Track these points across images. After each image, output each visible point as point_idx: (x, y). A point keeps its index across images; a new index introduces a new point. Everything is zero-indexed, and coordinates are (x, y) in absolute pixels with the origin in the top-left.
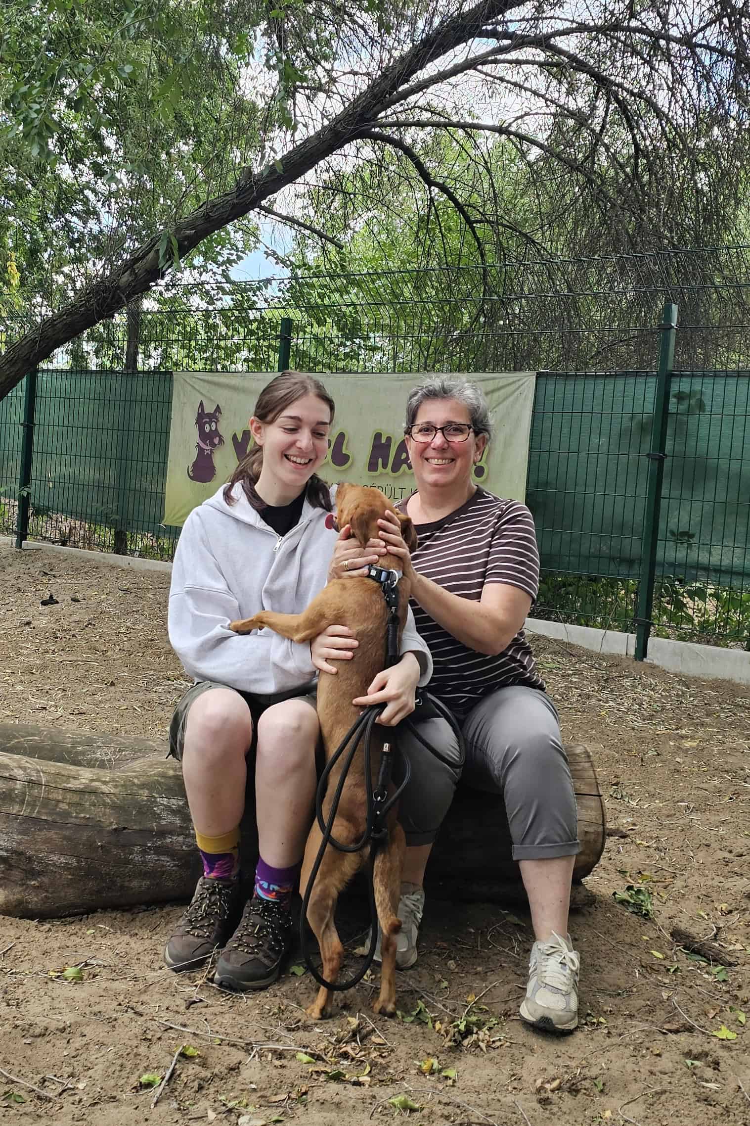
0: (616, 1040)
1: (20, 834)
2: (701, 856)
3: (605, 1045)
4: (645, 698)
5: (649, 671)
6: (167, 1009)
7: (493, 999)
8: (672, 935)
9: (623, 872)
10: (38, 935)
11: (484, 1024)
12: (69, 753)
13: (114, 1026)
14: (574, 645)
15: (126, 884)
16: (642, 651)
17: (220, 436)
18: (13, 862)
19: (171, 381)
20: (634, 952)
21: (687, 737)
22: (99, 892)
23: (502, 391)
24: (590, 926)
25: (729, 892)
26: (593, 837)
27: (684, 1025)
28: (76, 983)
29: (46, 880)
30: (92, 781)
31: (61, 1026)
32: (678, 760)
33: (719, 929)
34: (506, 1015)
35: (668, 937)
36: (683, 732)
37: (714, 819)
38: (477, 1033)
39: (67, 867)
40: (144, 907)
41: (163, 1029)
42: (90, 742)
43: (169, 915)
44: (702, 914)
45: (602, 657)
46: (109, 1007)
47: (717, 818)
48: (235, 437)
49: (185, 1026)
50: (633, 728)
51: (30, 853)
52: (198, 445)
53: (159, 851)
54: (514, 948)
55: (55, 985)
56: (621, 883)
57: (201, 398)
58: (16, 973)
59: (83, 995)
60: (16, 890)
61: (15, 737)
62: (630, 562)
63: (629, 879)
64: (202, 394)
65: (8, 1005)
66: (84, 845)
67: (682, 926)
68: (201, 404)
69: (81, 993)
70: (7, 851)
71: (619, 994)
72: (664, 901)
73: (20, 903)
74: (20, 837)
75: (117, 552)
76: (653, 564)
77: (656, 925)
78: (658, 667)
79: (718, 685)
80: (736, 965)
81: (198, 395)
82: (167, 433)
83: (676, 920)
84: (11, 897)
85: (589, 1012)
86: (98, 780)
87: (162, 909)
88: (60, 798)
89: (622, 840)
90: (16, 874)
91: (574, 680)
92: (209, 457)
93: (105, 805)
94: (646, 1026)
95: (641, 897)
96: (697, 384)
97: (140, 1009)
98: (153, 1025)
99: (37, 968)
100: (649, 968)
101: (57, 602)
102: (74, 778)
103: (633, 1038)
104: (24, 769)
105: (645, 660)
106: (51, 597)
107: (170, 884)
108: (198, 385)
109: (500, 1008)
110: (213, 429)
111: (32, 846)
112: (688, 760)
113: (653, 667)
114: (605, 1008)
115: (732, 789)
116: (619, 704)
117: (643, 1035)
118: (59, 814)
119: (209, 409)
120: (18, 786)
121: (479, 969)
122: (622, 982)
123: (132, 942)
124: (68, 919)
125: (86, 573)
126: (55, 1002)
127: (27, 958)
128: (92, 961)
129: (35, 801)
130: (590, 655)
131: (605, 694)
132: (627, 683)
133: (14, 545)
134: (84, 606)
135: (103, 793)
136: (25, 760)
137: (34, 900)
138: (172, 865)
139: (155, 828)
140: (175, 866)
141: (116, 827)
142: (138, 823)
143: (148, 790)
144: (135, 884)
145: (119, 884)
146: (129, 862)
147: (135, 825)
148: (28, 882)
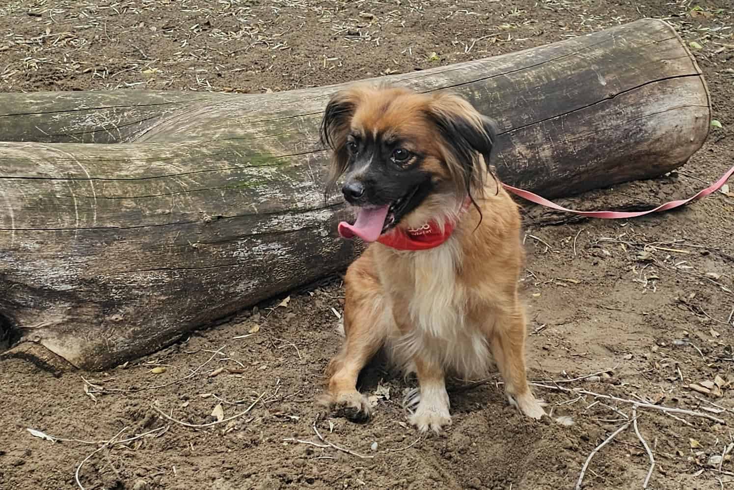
1: (83, 255)
18: (82, 295)
29: (130, 309)
39: (157, 286)
51: (105, 278)
53: (266, 237)
60: (92, 333)
66: (173, 251)
70: (71, 282)
73: (102, 349)
74: (85, 259)
84: (89, 344)
88: (120, 192)
90: (88, 312)
93: (182, 190)
102: (124, 161)
104: (52, 161)
111: (105, 268)
118: (124, 216)
120: (58, 188)
129: (88, 204)
135: (173, 176)
136: (45, 149)
137: (120, 340)
138: (284, 252)
139: (256, 209)
140: (288, 253)
141: (208, 218)
142: (232, 208)
143: (228, 160)
144: (241, 287)
145: (223, 293)
146: (233, 261)
147: (230, 210)
148: (107, 318)
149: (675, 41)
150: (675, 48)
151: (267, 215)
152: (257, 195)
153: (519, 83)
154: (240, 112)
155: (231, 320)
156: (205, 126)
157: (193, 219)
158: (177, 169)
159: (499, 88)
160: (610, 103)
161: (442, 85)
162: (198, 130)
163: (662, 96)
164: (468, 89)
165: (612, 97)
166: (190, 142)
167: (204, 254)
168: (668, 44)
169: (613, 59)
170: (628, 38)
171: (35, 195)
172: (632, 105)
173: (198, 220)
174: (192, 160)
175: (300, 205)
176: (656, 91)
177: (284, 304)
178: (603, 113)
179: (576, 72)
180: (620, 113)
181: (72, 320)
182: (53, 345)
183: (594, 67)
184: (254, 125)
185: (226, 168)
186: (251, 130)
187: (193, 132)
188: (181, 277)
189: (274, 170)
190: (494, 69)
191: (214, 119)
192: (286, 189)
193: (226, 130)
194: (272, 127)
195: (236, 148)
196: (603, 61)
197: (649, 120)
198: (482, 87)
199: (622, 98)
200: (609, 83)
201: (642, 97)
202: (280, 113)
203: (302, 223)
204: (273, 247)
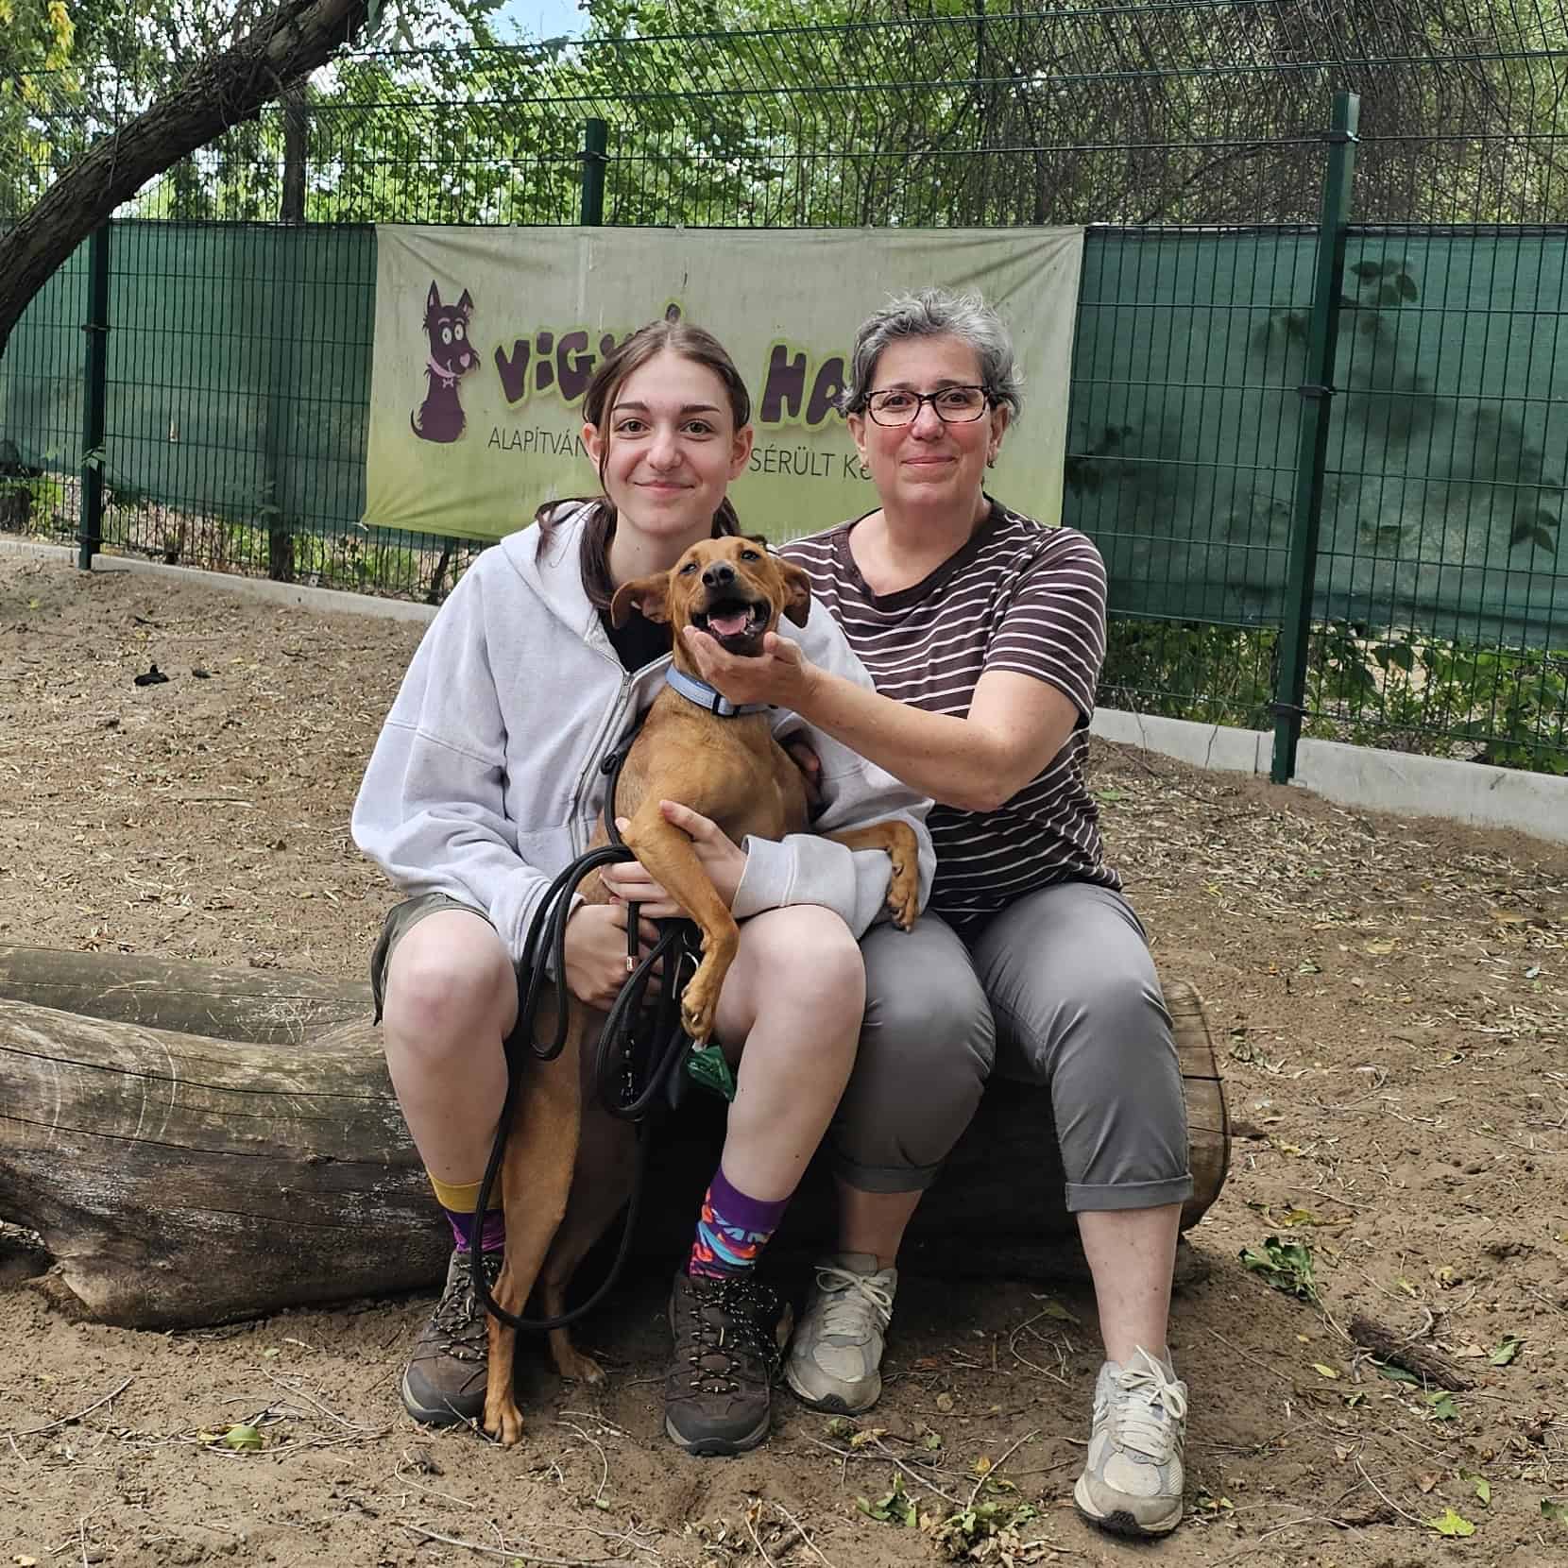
0: (1253, 1542)
1: (134, 1173)
2: (1403, 1172)
3: (1233, 1551)
4: (1292, 857)
5: (1297, 803)
6: (422, 1501)
7: (1023, 1467)
8: (1350, 1332)
9: (1256, 1207)
10: (174, 1361)
11: (1008, 1516)
12: (216, 1010)
13: (325, 1539)
14: (1155, 755)
15: (335, 1262)
16: (1284, 766)
17: (472, 352)
18: (122, 1226)
19: (373, 239)
20: (1281, 1368)
21: (1373, 935)
22: (286, 1276)
23: (1019, 265)
24: (1199, 1320)
25: (1455, 1244)
26: (1205, 1155)
27: (1377, 1509)
28: (250, 1454)
29: (185, 1258)
30: (266, 1070)
31: (230, 1542)
32: (1356, 981)
33: (1437, 1316)
34: (1049, 1496)
35: (1344, 1333)
36: (1365, 923)
37: (1427, 1099)
38: (995, 1535)
39: (224, 1234)
40: (368, 1302)
41: (416, 1542)
42: (256, 989)
43: (416, 1316)
44: (1406, 1286)
45: (1208, 777)
46: (314, 1501)
47: (1431, 1098)
48: (500, 354)
49: (457, 1534)
50: (1270, 919)
51: (154, 1209)
52: (431, 371)
53: (394, 1199)
54: (1059, 1365)
55: (211, 1459)
56: (1253, 1228)
57: (430, 277)
58: (137, 1438)
59: (266, 1478)
60: (129, 1278)
61: (114, 982)
62: (1262, 592)
63: (1268, 1219)
64: (433, 268)
65: (128, 1502)
66: (254, 1192)
67: (1370, 1313)
68: (434, 288)
69: (262, 1474)
70: (110, 1206)
71: (1256, 1451)
72: (1334, 1262)
73: (138, 1301)
74: (134, 1179)
75: (276, 576)
76: (1308, 596)
77: (1321, 1311)
78: (1315, 795)
79: (1428, 828)
80: (1470, 1389)
81: (427, 270)
82: (368, 344)
83: (1357, 1302)
84: (121, 1291)
85: (1203, 1488)
86: (278, 1068)
87: (402, 1305)
88: (207, 1104)
89: (1254, 1144)
90: (129, 1249)
91: (1157, 823)
92: (452, 394)
93: (291, 1116)
94: (1306, 1514)
95: (1293, 1260)
96: (1395, 251)
97: (372, 1503)
98: (399, 1536)
99: (176, 1426)
100: (1309, 1399)
101: (166, 680)
102: (231, 1065)
103: (1284, 1538)
104: (138, 1050)
105: (1290, 782)
106: (154, 669)
107: (417, 1258)
108: (426, 250)
109: (1036, 1484)
110: (459, 337)
111: (158, 1197)
112: (1374, 980)
113: (1307, 795)
114: (1231, 1481)
115: (1459, 1037)
116: (1242, 871)
117: (1302, 1532)
118: (204, 1134)
119: (450, 298)
120: (127, 1085)
121: (995, 1408)
122: (1260, 1429)
123: (350, 1368)
124: (228, 1328)
125: (217, 618)
126: (214, 1494)
127: (156, 1406)
128: (277, 1410)
129: (161, 1112)
130: (1186, 774)
131: (1215, 851)
132: (1257, 827)
133: (76, 562)
134: (219, 687)
135: (287, 1093)
136: (139, 1034)
137: (164, 1295)
139: (388, 1158)
141: (314, 1157)
142: (354, 1149)
144: (351, 1261)
145: (321, 1263)
146: (339, 1221)
147: (349, 1151)
148: (152, 1263)
151: (402, 1168)
157: (291, 1155)
158: (298, 1087)
166: (337, 1055)
171: (95, 1089)
173: (299, 1156)
174: (324, 1078)
181: (107, 1256)
182: (75, 1283)
185: (365, 1095)
188: (259, 1228)
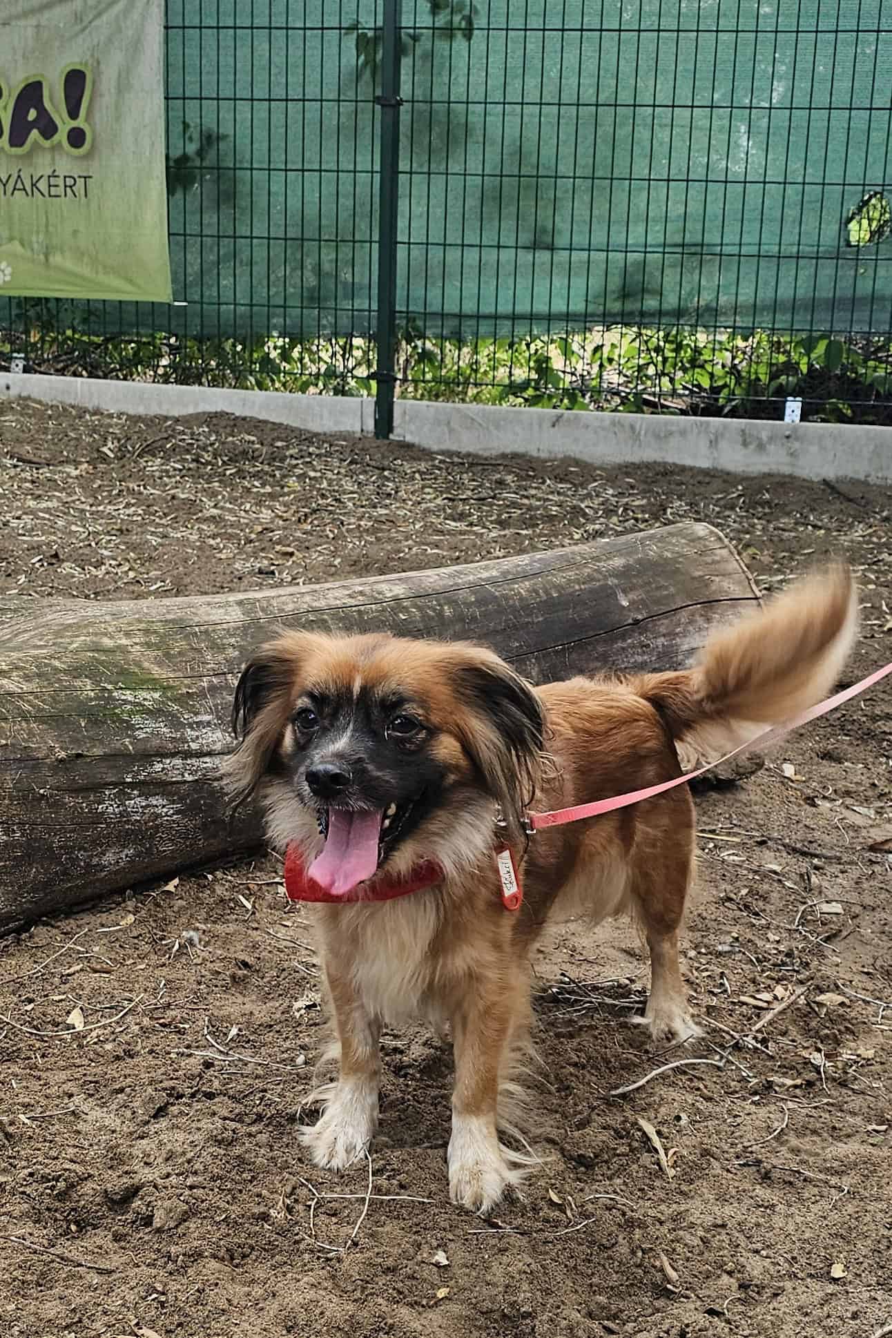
15: (95, 861)
16: (385, 424)
53: (145, 788)
66: (11, 798)
78: (413, 445)
93: (24, 716)
105: (391, 436)
113: (406, 446)
138: (171, 812)
139: (131, 748)
140: (177, 813)
141: (63, 754)
142: (97, 742)
143: (90, 679)
144: (109, 857)
145: (82, 864)
146: (98, 818)
147: (94, 746)
149: (725, 552)
150: (723, 560)
151: (147, 757)
152: (131, 727)
153: (506, 598)
154: (108, 618)
155: (94, 907)
156: (58, 634)
157: (40, 755)
158: (17, 687)
159: (480, 602)
160: (633, 631)
161: (398, 595)
162: (46, 638)
163: (706, 626)
164: (435, 603)
165: (636, 622)
166: (36, 652)
167: (56, 805)
168: (716, 555)
169: (639, 572)
170: (659, 545)
172: (664, 636)
173: (47, 757)
174: (39, 675)
175: (194, 746)
176: (697, 618)
177: (170, 887)
178: (625, 645)
179: (586, 586)
180: (647, 646)
183: (612, 581)
184: (128, 634)
185: (87, 688)
186: (124, 641)
187: (40, 640)
188: (22, 835)
189: (156, 695)
190: (471, 578)
191: (70, 625)
192: (175, 722)
193: (88, 639)
194: (153, 639)
195: (102, 663)
196: (625, 573)
197: (687, 658)
198: (456, 601)
199: (650, 626)
200: (632, 603)
201: (678, 625)
202: (166, 621)
203: (196, 771)
204: (155, 803)
